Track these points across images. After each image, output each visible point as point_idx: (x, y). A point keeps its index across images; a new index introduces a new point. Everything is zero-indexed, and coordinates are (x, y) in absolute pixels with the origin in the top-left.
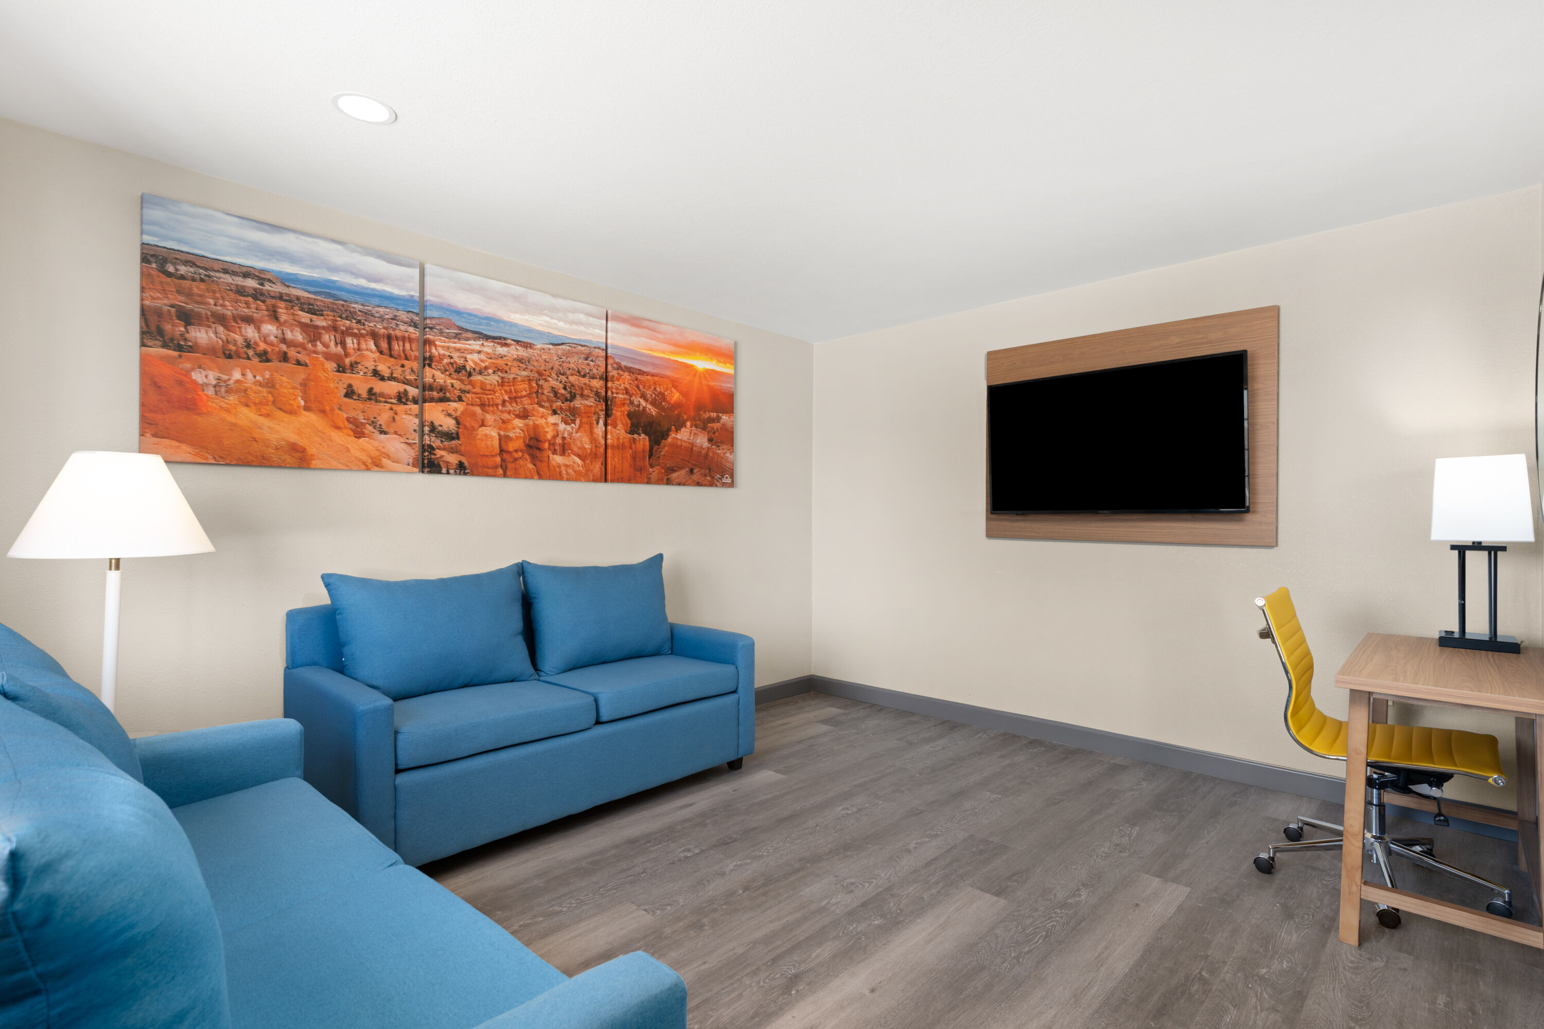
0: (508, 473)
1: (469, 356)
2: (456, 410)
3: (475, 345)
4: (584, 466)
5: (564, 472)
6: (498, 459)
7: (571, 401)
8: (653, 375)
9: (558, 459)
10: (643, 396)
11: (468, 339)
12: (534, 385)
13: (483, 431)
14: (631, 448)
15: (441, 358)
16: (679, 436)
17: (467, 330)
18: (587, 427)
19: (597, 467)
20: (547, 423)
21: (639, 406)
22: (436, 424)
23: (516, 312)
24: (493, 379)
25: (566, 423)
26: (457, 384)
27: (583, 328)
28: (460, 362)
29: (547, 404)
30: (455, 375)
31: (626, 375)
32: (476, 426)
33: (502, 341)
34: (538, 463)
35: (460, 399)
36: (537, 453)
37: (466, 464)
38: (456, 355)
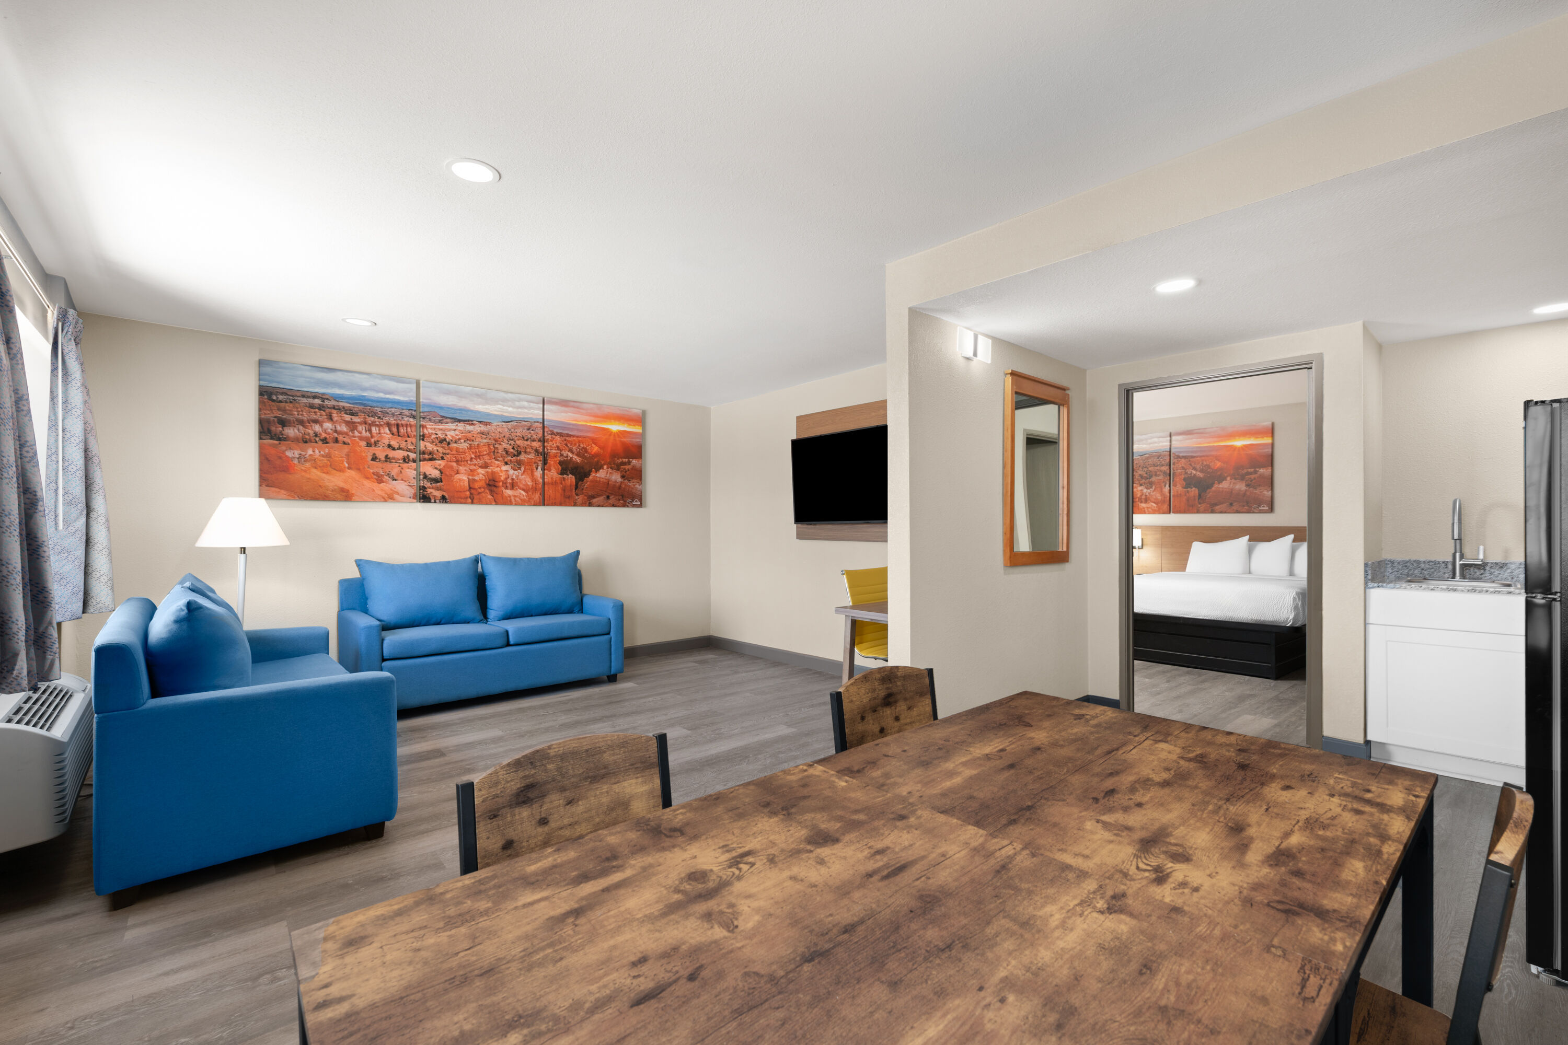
0: (475, 501)
1: (448, 433)
2: (440, 465)
3: (452, 426)
4: (528, 496)
5: (513, 500)
6: (468, 493)
7: (517, 456)
8: (578, 437)
9: (509, 492)
10: (571, 451)
11: (447, 423)
12: (492, 447)
13: (458, 476)
14: (561, 484)
15: (430, 435)
16: (598, 475)
17: (447, 418)
18: (529, 472)
19: (537, 496)
20: (501, 471)
21: (567, 457)
22: (427, 474)
23: (479, 404)
24: (464, 445)
25: (514, 470)
26: (441, 450)
27: (526, 411)
28: (443, 436)
29: (501, 459)
30: (439, 445)
31: (558, 438)
32: (453, 474)
33: (469, 422)
34: (495, 495)
35: (443, 458)
36: (495, 489)
37: (447, 496)
38: (439, 433)
